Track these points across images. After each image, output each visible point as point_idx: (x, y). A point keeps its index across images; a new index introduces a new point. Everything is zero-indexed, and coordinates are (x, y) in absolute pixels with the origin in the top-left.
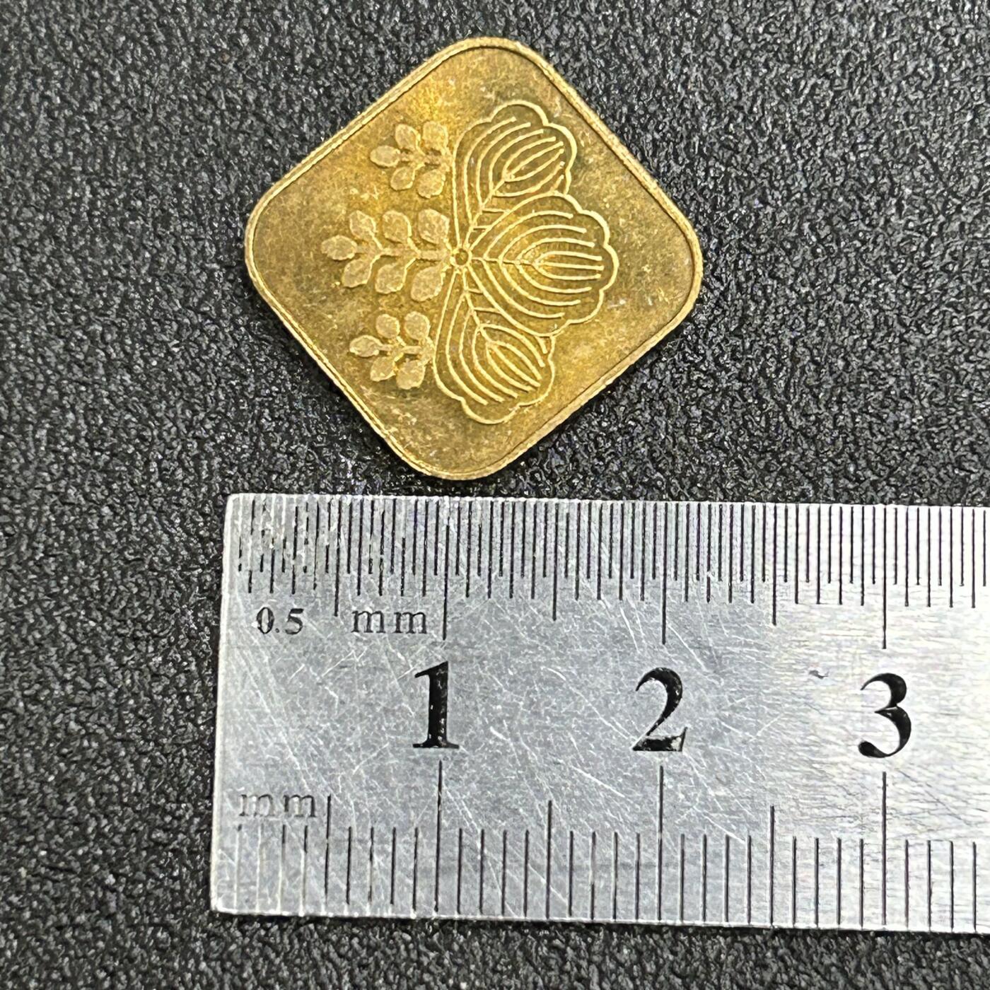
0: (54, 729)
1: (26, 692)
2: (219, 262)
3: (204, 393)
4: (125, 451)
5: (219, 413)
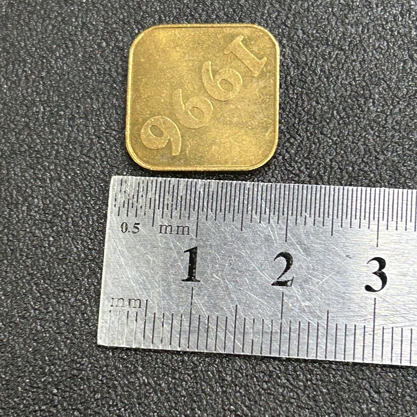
0: (32, 329)
1: (20, 314)
2: (95, 135)
3: (90, 189)
4: (58, 214)
5: (96, 197)
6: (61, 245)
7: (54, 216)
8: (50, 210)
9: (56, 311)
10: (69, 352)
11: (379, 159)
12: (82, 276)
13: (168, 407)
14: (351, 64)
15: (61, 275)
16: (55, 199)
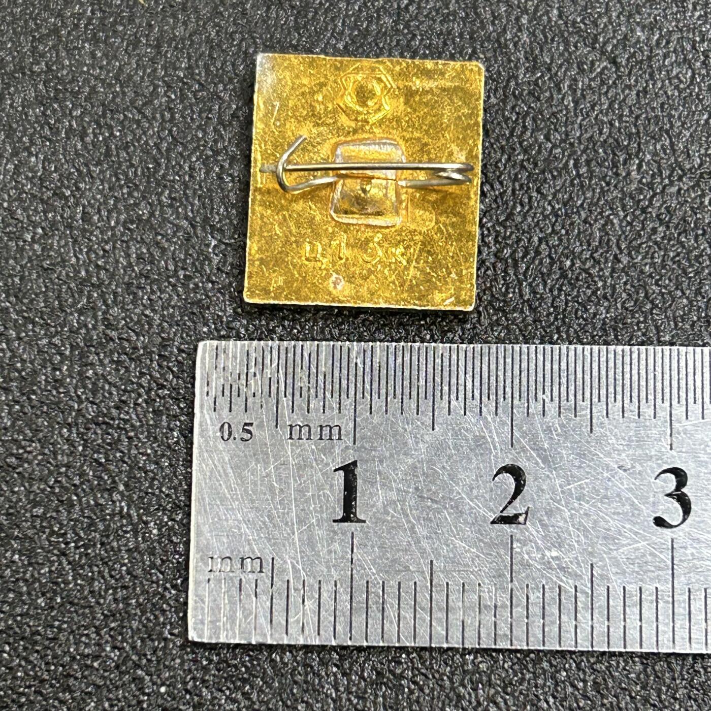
6: (52, 245)
7: (55, 194)
8: (51, 182)
9: (12, 351)
10: (13, 425)
11: (619, 261)
12: (71, 307)
13: (148, 563)
14: (623, 91)
15: (37, 295)
16: (66, 167)
